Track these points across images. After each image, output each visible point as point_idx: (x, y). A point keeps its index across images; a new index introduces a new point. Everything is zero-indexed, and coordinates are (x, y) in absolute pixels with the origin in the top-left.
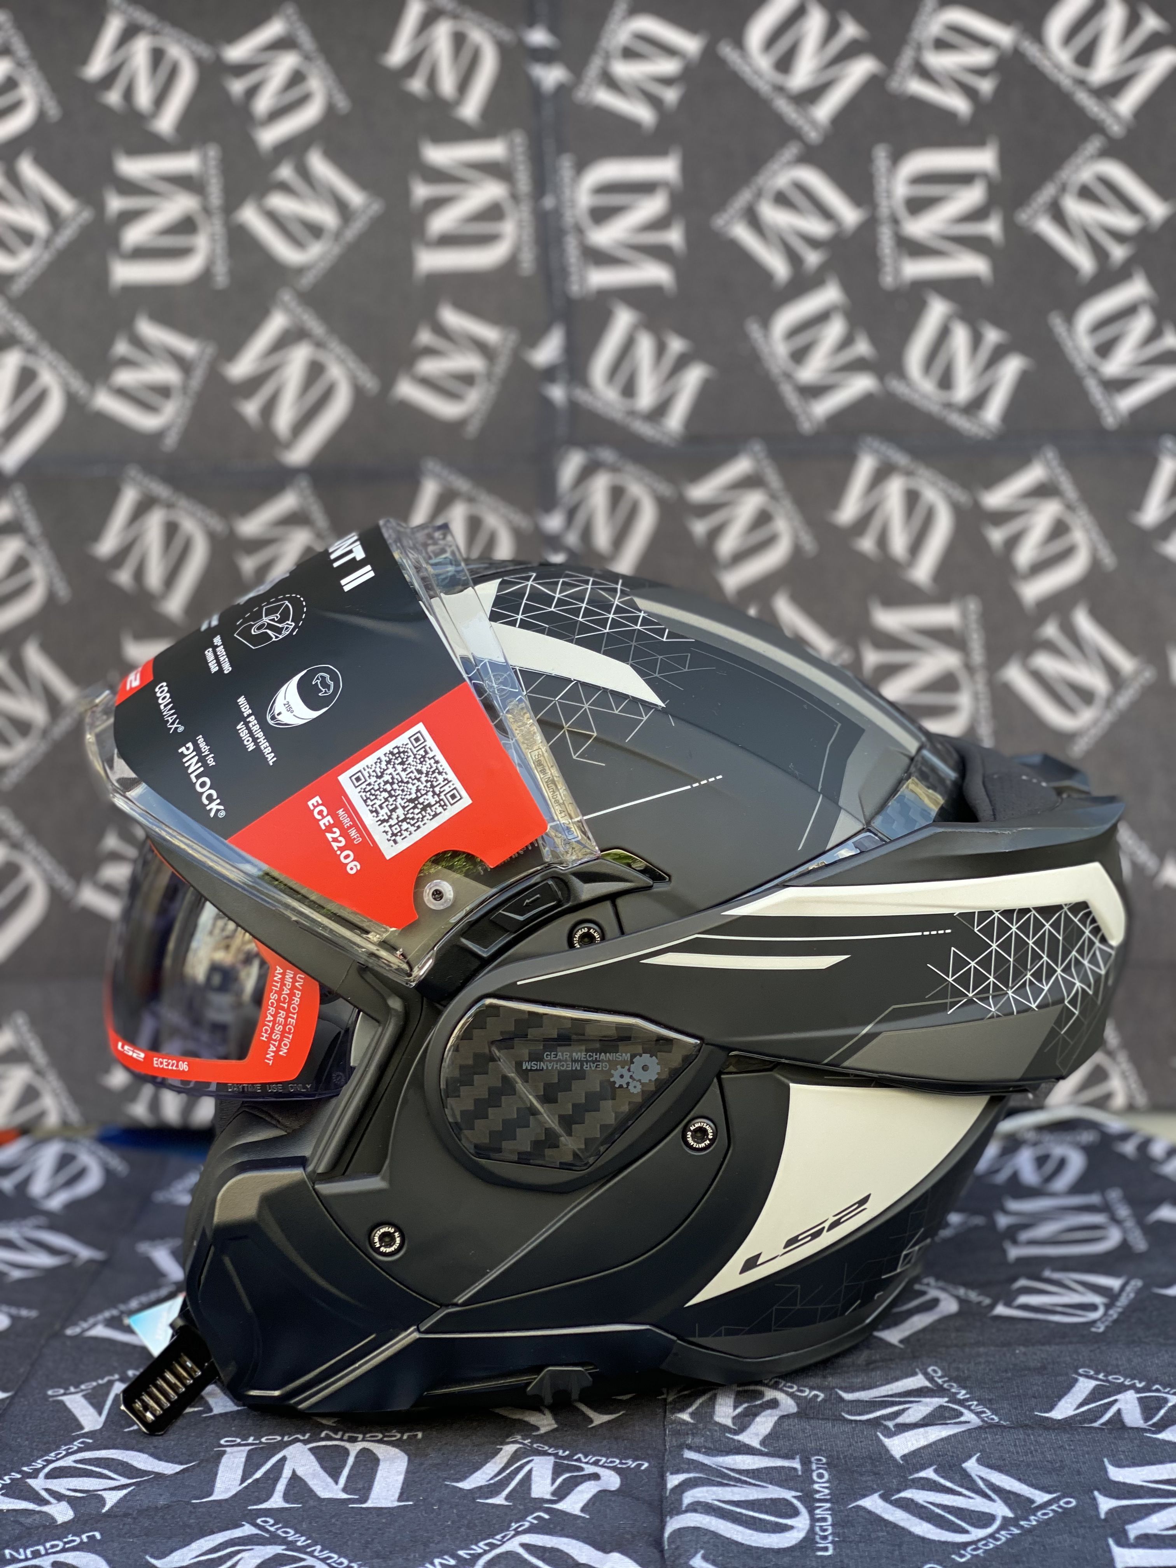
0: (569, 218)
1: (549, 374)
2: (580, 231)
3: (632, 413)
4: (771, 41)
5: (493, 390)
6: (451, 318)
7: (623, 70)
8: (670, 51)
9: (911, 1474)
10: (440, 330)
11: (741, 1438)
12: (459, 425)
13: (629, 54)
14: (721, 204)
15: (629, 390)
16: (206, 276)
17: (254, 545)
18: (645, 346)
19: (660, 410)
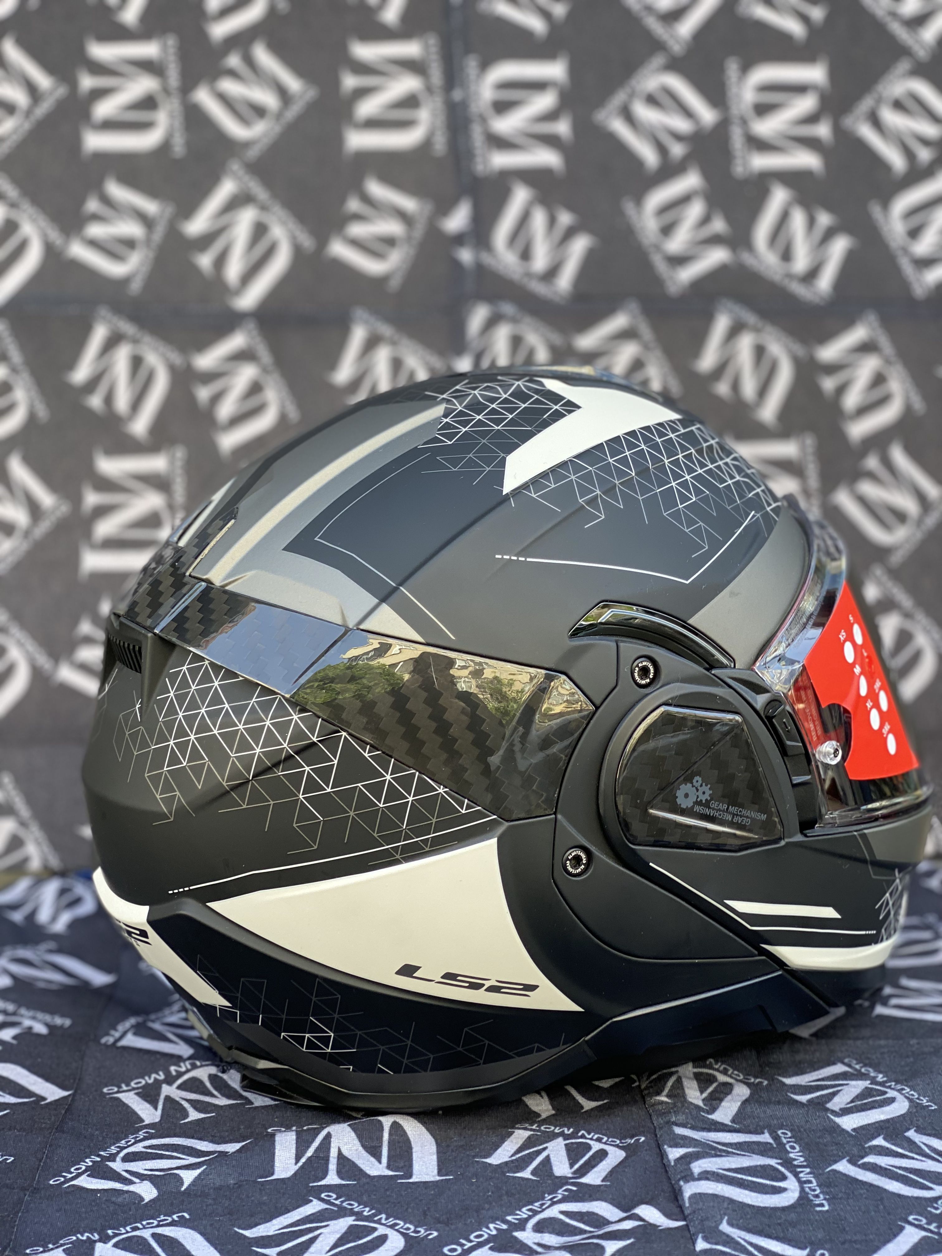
0: (474, 110)
1: (459, 239)
2: (483, 120)
3: (529, 275)
5: (411, 251)
6: (376, 189)
9: (866, 1143)
10: (367, 200)
11: (714, 1117)
12: (383, 282)
14: (601, 100)
15: (526, 255)
16: (165, 147)
17: (209, 377)
18: (539, 219)
19: (551, 274)
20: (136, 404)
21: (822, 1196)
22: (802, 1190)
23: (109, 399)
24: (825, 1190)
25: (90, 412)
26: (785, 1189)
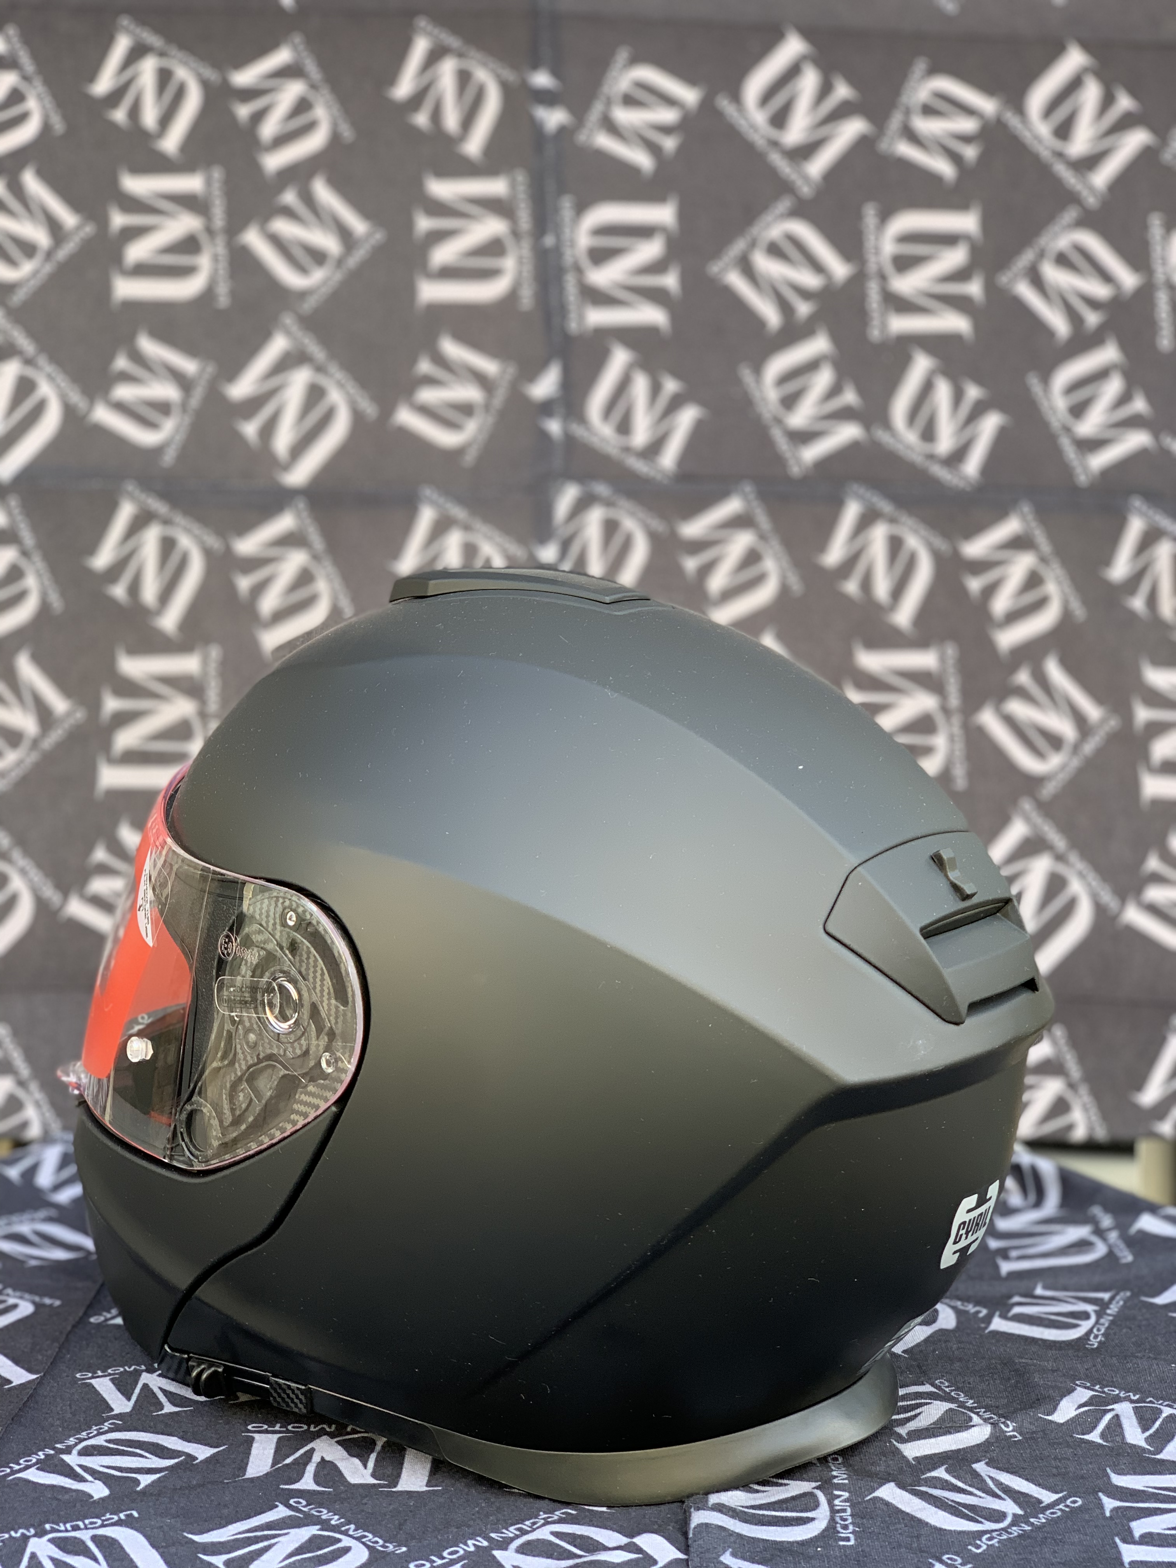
0: (568, 258)
2: (579, 270)
3: (627, 449)
4: (767, 97)
5: (490, 420)
6: (451, 349)
7: (624, 116)
8: (669, 101)
9: (925, 1474)
10: (440, 360)
12: (457, 453)
13: (629, 101)
14: (717, 253)
15: (624, 427)
16: (208, 295)
17: (252, 564)
18: (641, 385)
19: (654, 448)
20: (166, 595)
21: (851, 1528)
22: (832, 1520)
23: (134, 588)
24: (857, 1521)
25: (112, 603)
26: (813, 1519)
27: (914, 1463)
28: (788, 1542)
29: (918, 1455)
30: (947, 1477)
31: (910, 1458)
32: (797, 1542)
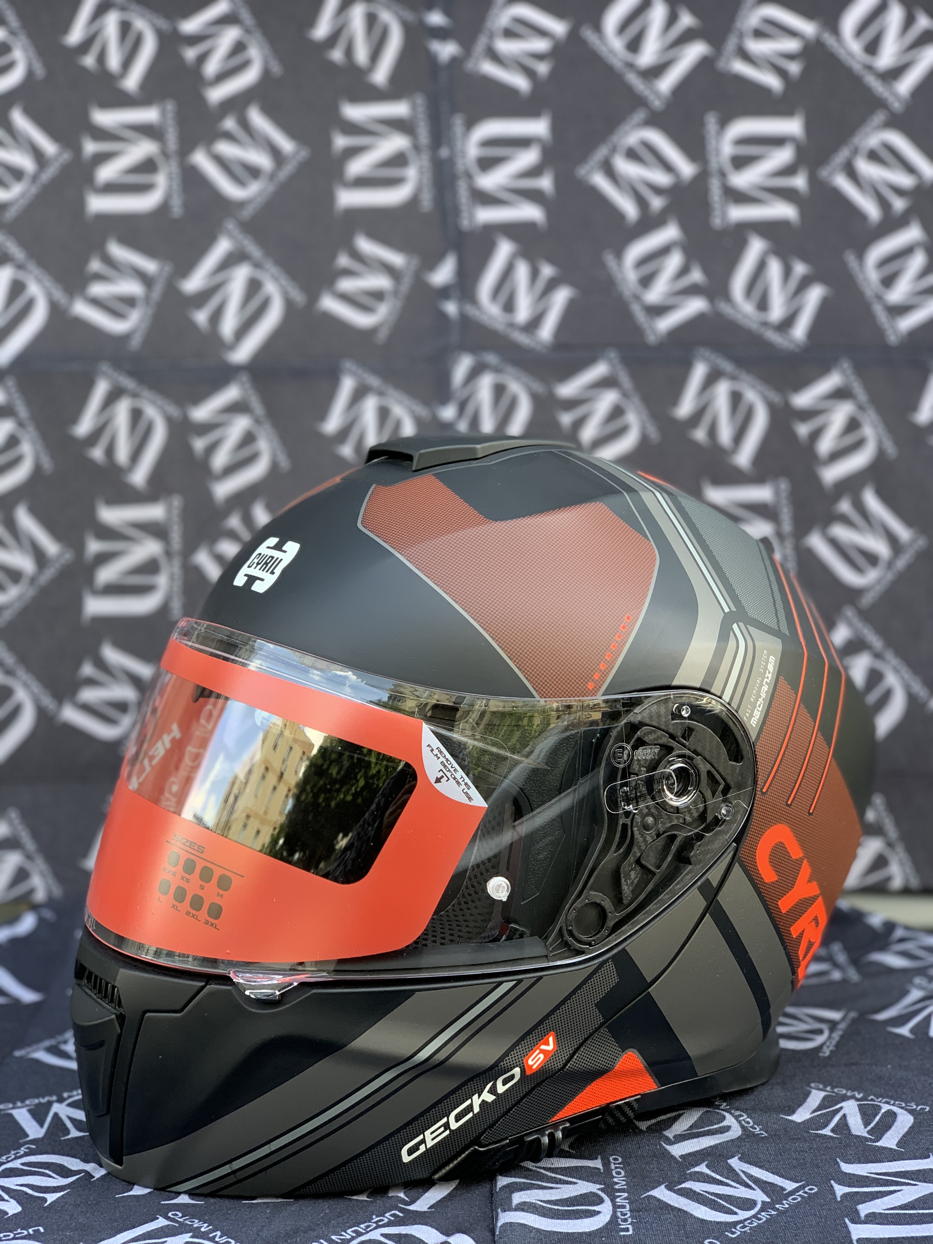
0: (460, 167)
1: (445, 292)
2: (469, 176)
3: (512, 325)
4: (623, 27)
5: (399, 304)
6: (365, 245)
7: (505, 46)
8: (541, 32)
9: (688, 1170)
10: (356, 255)
12: (371, 332)
13: (509, 34)
14: (583, 157)
15: (509, 306)
16: (164, 207)
17: (205, 428)
18: (522, 271)
19: (534, 323)
20: (136, 455)
21: (630, 1220)
22: (614, 1214)
23: (110, 451)
24: (634, 1215)
25: (92, 463)
26: (599, 1212)
27: (680, 1160)
28: (578, 1233)
29: (684, 1153)
30: (708, 1172)
31: (677, 1157)
32: (585, 1233)
